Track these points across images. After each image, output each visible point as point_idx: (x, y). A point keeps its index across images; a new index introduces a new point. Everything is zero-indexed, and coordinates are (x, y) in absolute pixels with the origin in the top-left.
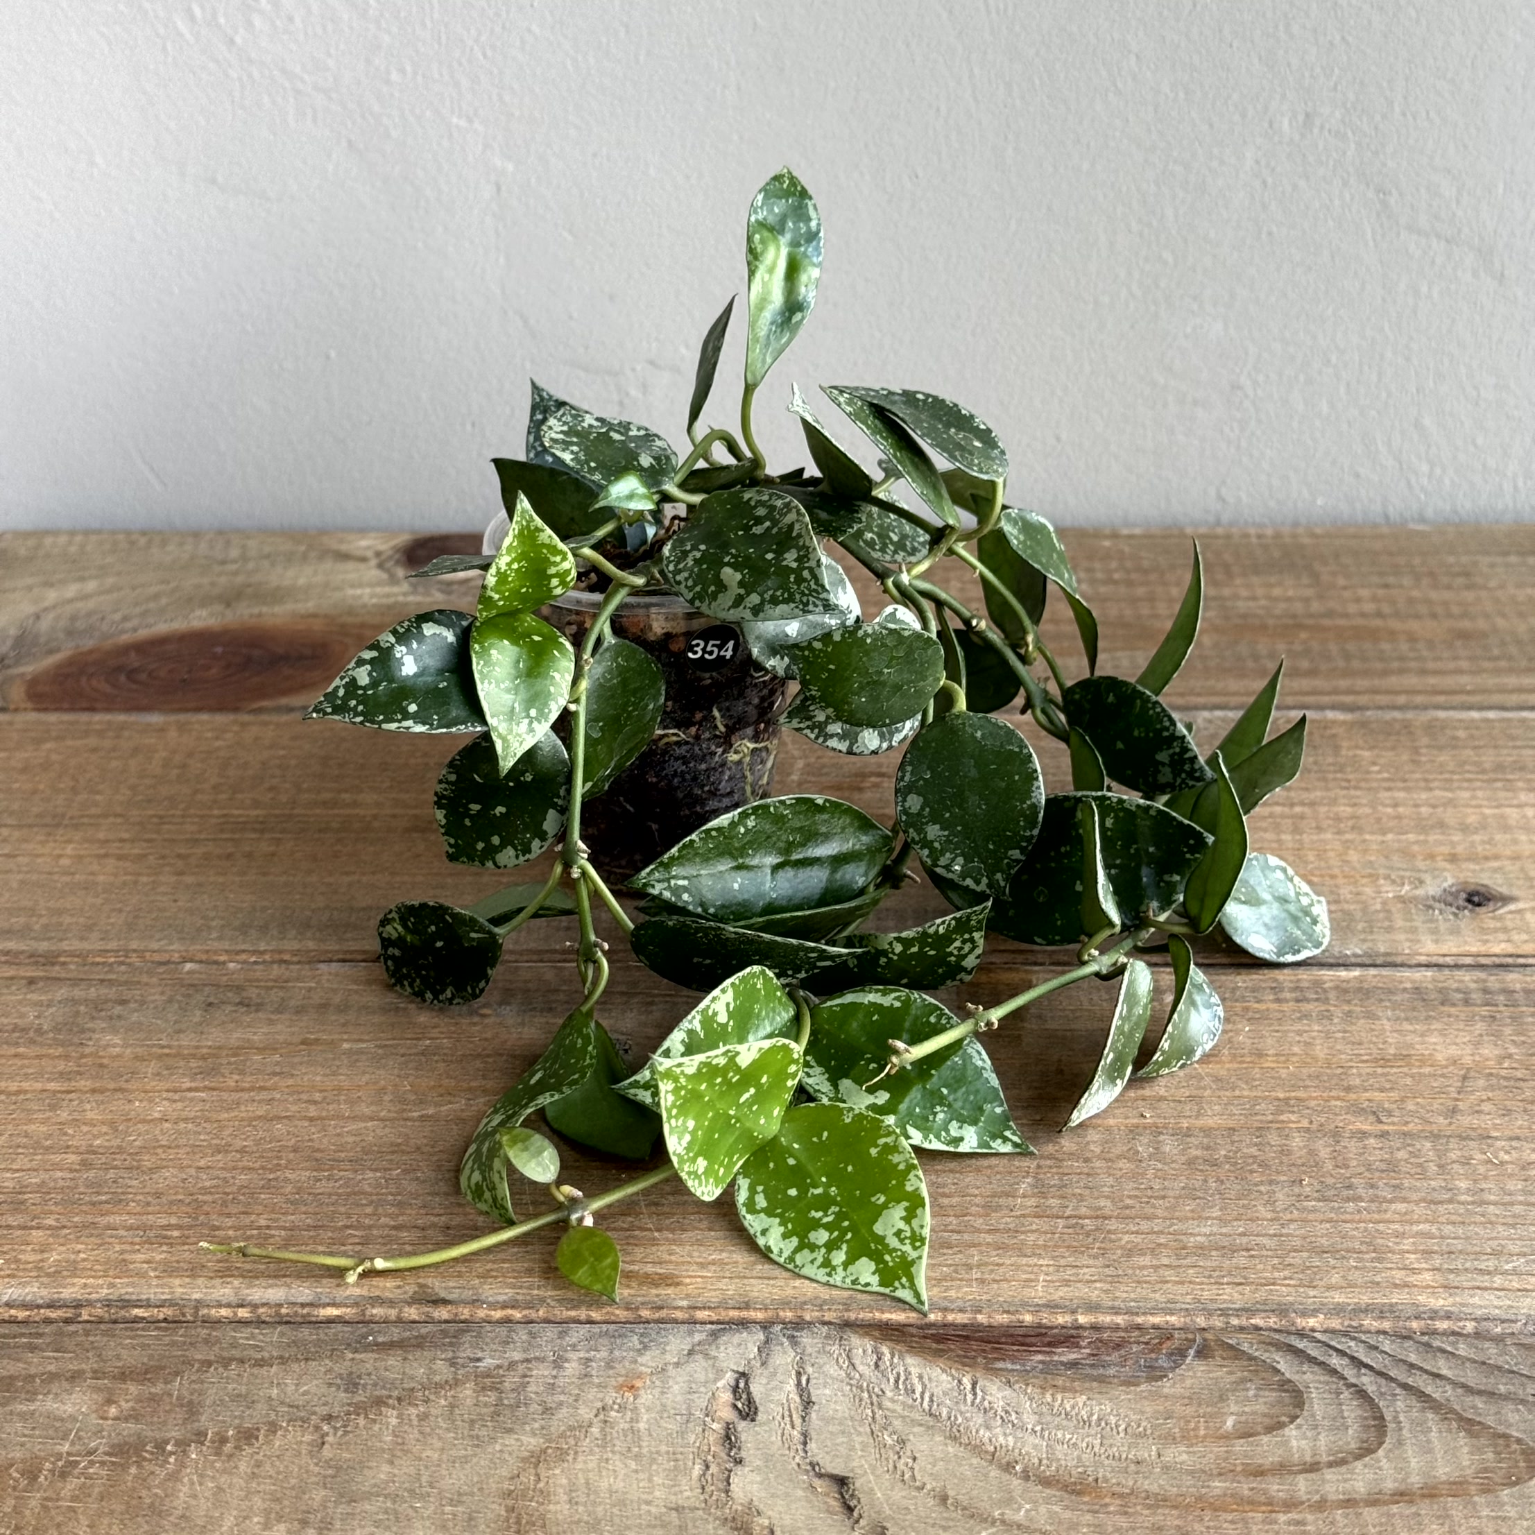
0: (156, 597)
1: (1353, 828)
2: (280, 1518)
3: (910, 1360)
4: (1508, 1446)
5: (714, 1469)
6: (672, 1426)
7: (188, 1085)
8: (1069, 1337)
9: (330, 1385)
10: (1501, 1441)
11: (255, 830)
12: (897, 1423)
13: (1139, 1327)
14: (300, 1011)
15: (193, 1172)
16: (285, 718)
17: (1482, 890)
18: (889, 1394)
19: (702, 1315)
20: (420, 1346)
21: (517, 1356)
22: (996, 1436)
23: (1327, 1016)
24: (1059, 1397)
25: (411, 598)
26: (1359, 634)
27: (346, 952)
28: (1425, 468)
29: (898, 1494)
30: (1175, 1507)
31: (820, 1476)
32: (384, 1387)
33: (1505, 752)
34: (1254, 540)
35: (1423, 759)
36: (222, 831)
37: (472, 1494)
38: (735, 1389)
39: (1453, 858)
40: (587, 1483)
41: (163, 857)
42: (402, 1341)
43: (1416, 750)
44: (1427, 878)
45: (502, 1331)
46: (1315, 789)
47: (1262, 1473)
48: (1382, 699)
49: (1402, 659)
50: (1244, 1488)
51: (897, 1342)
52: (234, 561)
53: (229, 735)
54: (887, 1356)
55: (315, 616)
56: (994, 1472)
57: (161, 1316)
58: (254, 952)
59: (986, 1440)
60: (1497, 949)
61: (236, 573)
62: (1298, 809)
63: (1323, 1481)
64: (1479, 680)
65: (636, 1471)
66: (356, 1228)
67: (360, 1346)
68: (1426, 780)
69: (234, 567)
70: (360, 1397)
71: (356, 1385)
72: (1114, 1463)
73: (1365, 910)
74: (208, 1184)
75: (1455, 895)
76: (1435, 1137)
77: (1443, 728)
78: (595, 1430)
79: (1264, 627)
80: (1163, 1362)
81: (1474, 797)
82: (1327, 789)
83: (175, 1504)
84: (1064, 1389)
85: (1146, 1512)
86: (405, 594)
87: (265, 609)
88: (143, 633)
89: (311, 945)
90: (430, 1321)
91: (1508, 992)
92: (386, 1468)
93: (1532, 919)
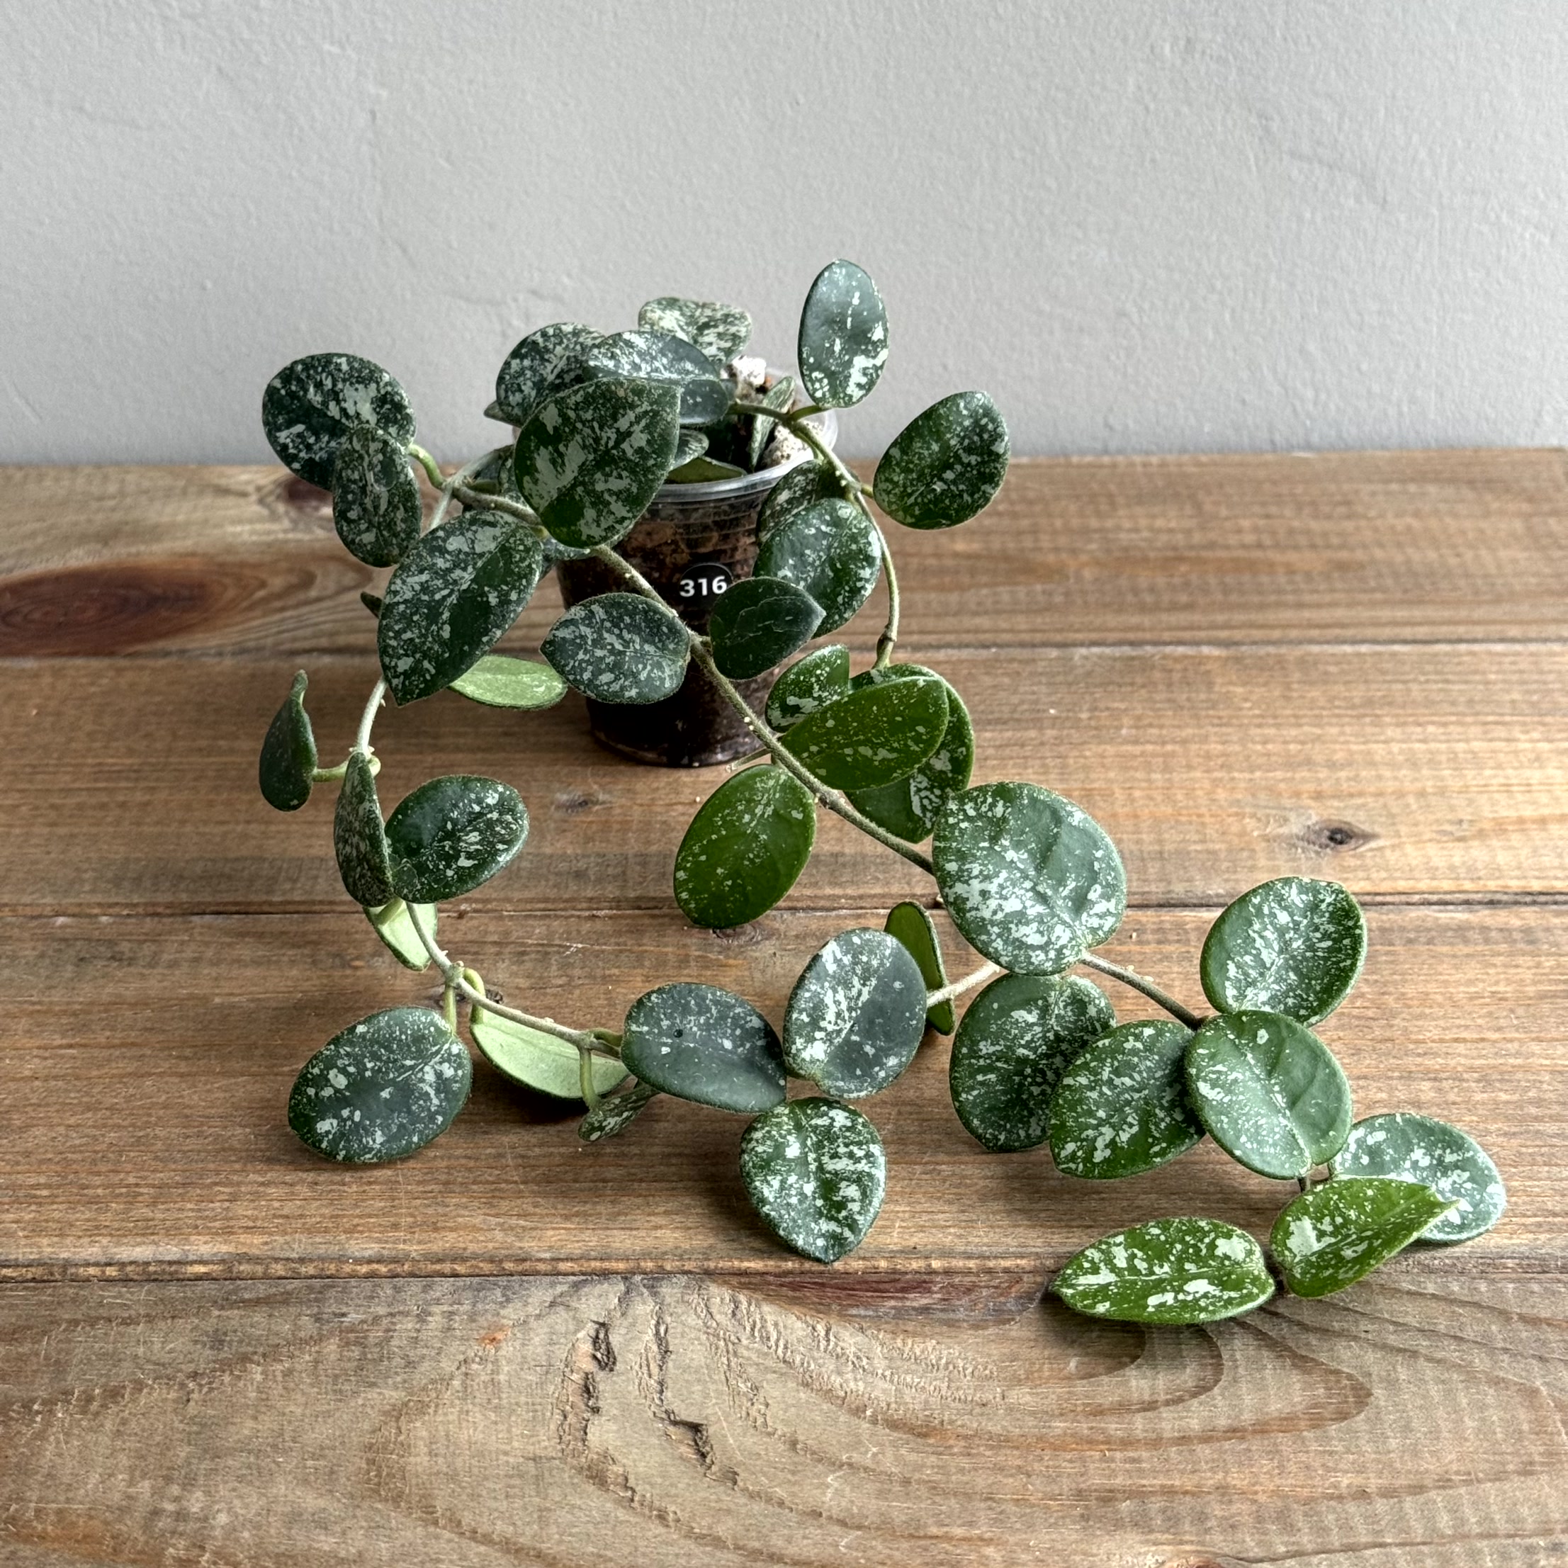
0: (33, 535)
1: (1222, 766)
2: (144, 1476)
3: (766, 1308)
4: (1338, 1381)
5: (571, 1419)
6: (533, 1378)
7: (58, 1042)
8: (921, 1283)
9: (196, 1342)
10: (1332, 1378)
11: (128, 779)
12: (751, 1370)
13: (989, 1271)
14: (173, 964)
15: (62, 1130)
16: (161, 662)
17: (1345, 827)
18: (745, 1342)
19: (563, 1266)
20: (286, 1302)
21: (381, 1311)
22: (846, 1381)
24: (910, 1342)
25: (290, 536)
26: (1240, 566)
27: (218, 904)
28: (1310, 394)
29: (750, 1441)
30: (1017, 1448)
31: (675, 1423)
32: (249, 1344)
33: (1374, 686)
34: (1139, 469)
35: (1295, 695)
36: (96, 780)
37: (334, 1448)
38: (595, 1340)
39: (1318, 796)
40: (447, 1435)
41: (37, 808)
42: (268, 1297)
43: (1288, 687)
44: (1292, 816)
45: (368, 1285)
46: (1187, 725)
47: (1102, 1413)
48: (1257, 634)
49: (1280, 591)
50: (1084, 1427)
51: (755, 1290)
52: (114, 497)
53: (105, 681)
54: (744, 1305)
55: (193, 554)
56: (843, 1418)
57: (30, 1276)
58: (127, 905)
59: (837, 1385)
61: (113, 509)
62: (1169, 747)
63: (1161, 1419)
64: (1353, 613)
65: (496, 1423)
66: (225, 1186)
67: (227, 1303)
68: (1296, 716)
69: (112, 503)
70: (225, 1354)
71: (221, 1342)
72: (960, 1406)
73: (1230, 851)
74: (77, 1142)
75: (1318, 833)
77: (1315, 663)
78: (456, 1383)
79: (1145, 560)
80: (1011, 1305)
81: (1343, 733)
82: (1200, 727)
83: (42, 1462)
84: (915, 1334)
85: (988, 1453)
86: (285, 531)
87: (142, 548)
88: (19, 574)
89: (184, 897)
90: (297, 1277)
92: (250, 1423)
93: (1391, 856)
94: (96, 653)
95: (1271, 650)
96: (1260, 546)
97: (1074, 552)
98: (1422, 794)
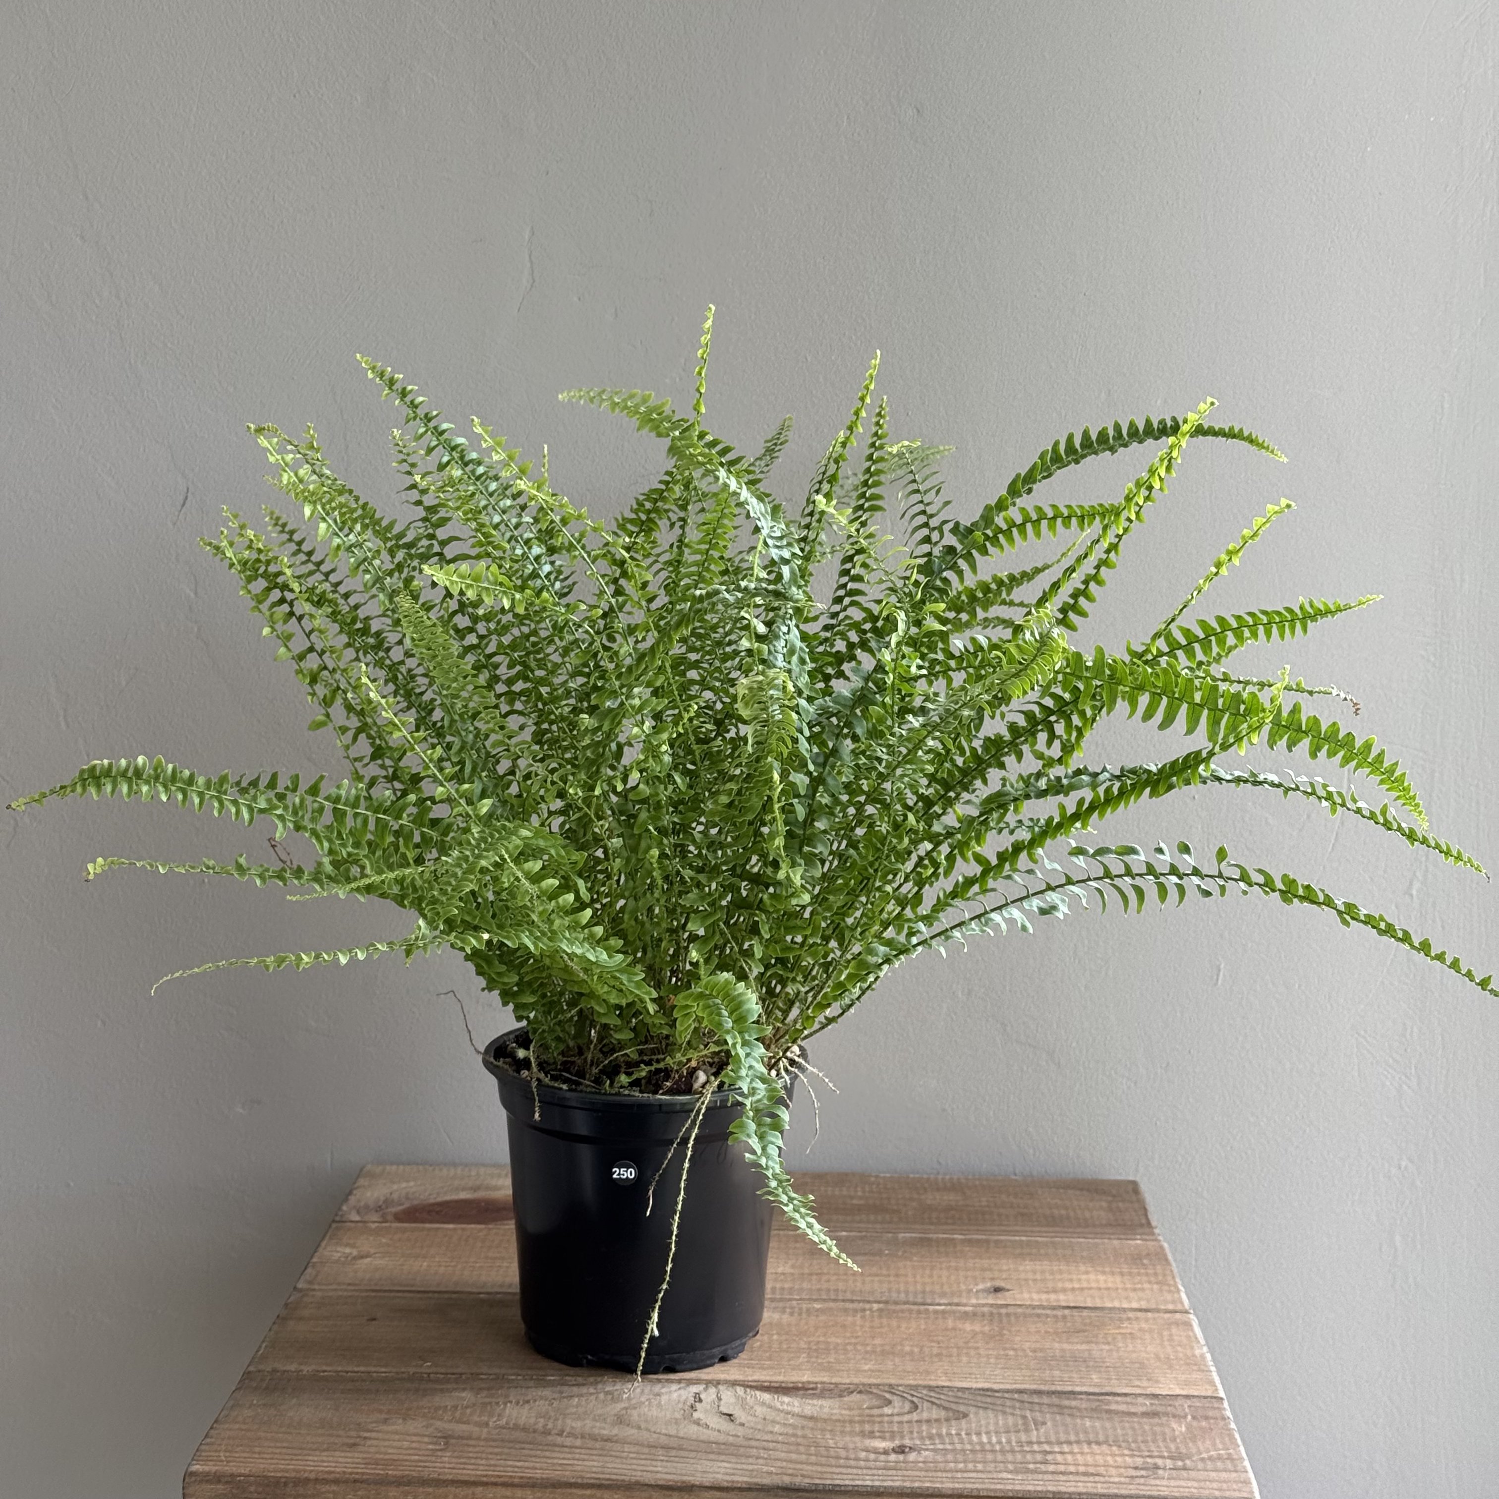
0: (442, 1187)
1: (955, 1269)
2: (541, 1418)
3: (757, 1392)
5: (687, 1412)
6: (673, 1404)
10: (956, 1412)
12: (751, 1404)
13: (839, 1387)
17: (1001, 1287)
18: (749, 1398)
19: (684, 1382)
22: (785, 1407)
23: (928, 1318)
24: (808, 1400)
26: (978, 1212)
30: (841, 1421)
31: (723, 1414)
33: (1025, 1249)
34: (940, 1180)
35: (990, 1250)
37: (605, 1415)
38: (695, 1396)
39: (992, 1279)
40: (644, 1413)
43: (988, 1248)
44: (981, 1284)
46: (943, 1258)
47: (873, 1416)
49: (993, 1220)
50: (866, 1419)
51: (753, 1389)
53: (484, 1231)
54: (749, 1391)
56: (783, 1414)
59: (781, 1408)
60: (1000, 1302)
61: (477, 1180)
62: (934, 1264)
63: (893, 1418)
64: (1023, 1227)
65: (661, 1411)
68: (990, 1257)
69: (475, 1178)
72: (824, 1414)
73: (952, 1292)
75: (990, 1289)
76: (958, 1348)
77: (1001, 1242)
78: (646, 1403)
79: (937, 1209)
80: (845, 1394)
81: (1007, 1262)
82: (948, 1258)
83: (505, 1414)
84: (810, 1399)
85: (832, 1423)
87: (492, 1192)
88: (439, 1199)
91: (1000, 1314)
92: (575, 1409)
93: (1018, 1296)
94: (479, 1223)
95: (984, 1237)
96: (988, 1206)
97: (905, 1205)
98: (1035, 1280)
